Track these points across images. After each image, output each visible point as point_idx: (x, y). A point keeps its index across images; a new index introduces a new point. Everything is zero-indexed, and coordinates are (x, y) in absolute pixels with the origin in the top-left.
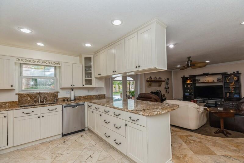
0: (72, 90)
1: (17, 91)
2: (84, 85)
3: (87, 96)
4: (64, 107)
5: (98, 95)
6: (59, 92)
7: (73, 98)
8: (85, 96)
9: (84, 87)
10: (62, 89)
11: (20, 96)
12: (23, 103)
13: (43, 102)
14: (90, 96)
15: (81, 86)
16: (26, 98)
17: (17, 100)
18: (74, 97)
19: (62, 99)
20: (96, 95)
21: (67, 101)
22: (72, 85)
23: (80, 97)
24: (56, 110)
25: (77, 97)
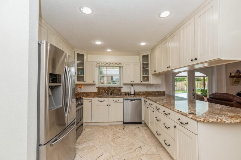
0: (132, 86)
1: (97, 86)
2: (141, 82)
3: (146, 92)
4: (124, 100)
5: (157, 92)
6: (122, 87)
7: (132, 93)
8: (144, 92)
9: (142, 83)
10: (124, 84)
11: (99, 88)
12: (100, 94)
13: (111, 94)
14: (149, 92)
15: (140, 83)
16: (102, 91)
17: (97, 92)
18: (134, 92)
19: (124, 93)
20: (155, 92)
21: (128, 95)
22: (131, 82)
23: (139, 92)
24: (119, 102)
25: (137, 92)
